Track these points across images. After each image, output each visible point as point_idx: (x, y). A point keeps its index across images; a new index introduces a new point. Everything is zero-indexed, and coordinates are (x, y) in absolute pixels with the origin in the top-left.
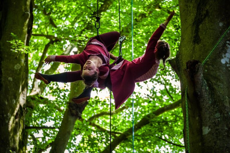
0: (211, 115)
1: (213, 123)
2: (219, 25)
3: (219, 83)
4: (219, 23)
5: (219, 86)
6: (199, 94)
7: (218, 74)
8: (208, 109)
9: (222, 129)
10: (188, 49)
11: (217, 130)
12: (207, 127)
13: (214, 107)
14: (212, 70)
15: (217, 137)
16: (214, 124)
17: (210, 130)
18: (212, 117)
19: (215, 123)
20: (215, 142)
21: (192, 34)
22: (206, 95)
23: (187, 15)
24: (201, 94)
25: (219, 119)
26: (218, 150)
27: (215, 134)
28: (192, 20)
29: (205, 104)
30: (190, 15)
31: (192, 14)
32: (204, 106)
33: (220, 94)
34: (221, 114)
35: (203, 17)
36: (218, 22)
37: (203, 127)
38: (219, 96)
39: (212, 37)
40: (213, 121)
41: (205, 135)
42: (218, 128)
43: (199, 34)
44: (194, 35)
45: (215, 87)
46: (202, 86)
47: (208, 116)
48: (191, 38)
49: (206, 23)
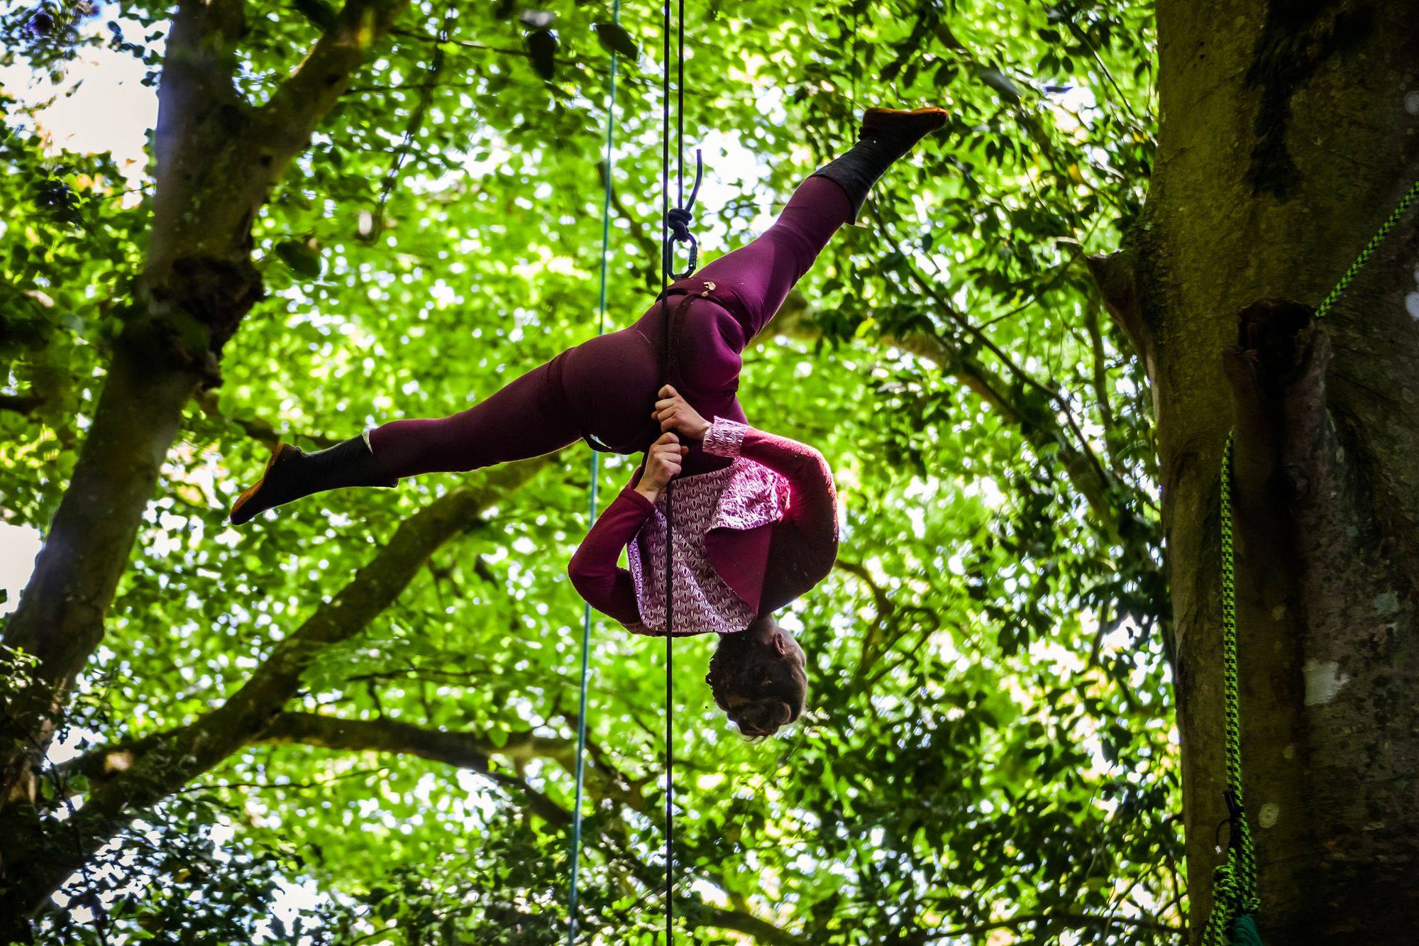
0: (1356, 602)
1: (1363, 643)
2: (1403, 105)
3: (1393, 427)
4: (1403, 94)
5: (1393, 440)
6: (1301, 484)
7: (1391, 374)
8: (1338, 570)
9: (1407, 681)
10: (1217, 216)
11: (1381, 681)
12: (1333, 666)
13: (1369, 561)
14: (1361, 353)
15: (1381, 720)
16: (1366, 652)
17: (1345, 680)
18: (1358, 613)
19: (1374, 645)
20: (1372, 750)
21: (1242, 133)
22: (1332, 492)
23: (1208, 21)
24: (1309, 486)
25: (1393, 625)
26: (1384, 793)
27: (1369, 704)
28: (1242, 53)
29: (1324, 541)
30: (1228, 24)
31: (1240, 21)
32: (1318, 553)
33: (1399, 489)
34: (1401, 599)
35: (1312, 50)
36: (1403, 87)
37: (1312, 666)
38: (1396, 501)
39: (1363, 170)
40: (1364, 635)
41: (1321, 706)
42: (1386, 670)
43: (1290, 142)
44: (1252, 142)
45: (1376, 447)
46: (1317, 445)
47: (1336, 604)
48: (1236, 156)
49: (1330, 87)
